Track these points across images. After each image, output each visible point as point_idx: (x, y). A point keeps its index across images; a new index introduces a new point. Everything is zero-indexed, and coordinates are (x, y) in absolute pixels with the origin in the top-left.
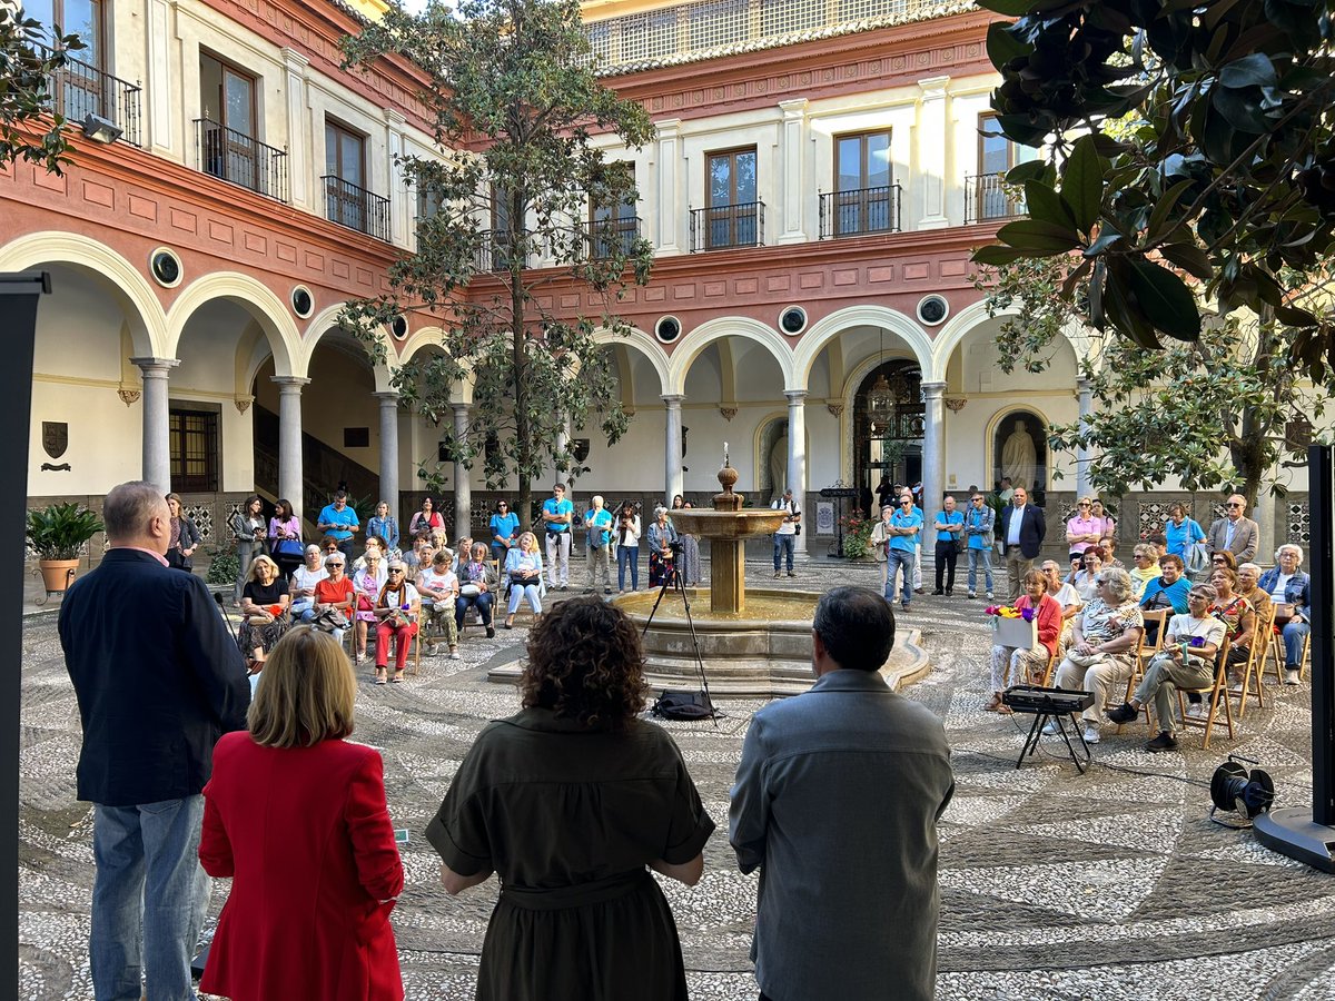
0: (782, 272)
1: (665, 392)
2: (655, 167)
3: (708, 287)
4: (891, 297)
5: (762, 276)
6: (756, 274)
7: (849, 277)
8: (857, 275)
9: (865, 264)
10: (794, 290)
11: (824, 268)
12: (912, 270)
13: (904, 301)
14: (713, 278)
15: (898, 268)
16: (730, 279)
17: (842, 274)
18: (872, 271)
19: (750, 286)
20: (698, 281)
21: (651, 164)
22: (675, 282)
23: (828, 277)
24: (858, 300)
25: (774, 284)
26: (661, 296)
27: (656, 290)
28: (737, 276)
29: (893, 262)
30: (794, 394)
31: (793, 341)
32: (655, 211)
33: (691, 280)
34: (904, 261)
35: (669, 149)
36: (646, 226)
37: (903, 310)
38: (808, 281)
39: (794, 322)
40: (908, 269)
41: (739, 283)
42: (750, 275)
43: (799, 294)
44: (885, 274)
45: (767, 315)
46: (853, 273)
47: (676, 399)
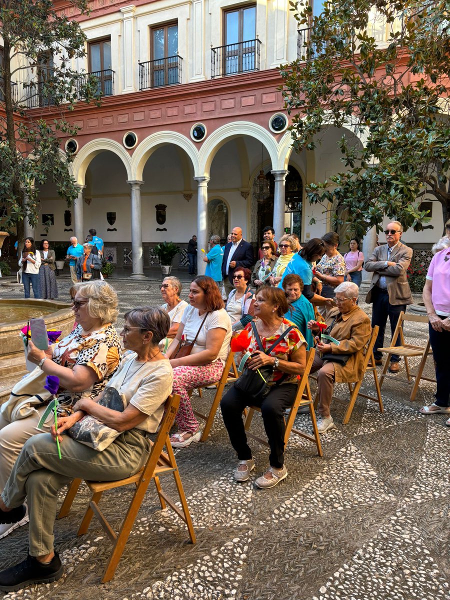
0: (192, 102)
1: (129, 179)
2: (122, 38)
3: (152, 113)
4: (255, 116)
5: (181, 104)
6: (178, 104)
7: (229, 103)
8: (235, 102)
9: (239, 95)
10: (199, 113)
11: (216, 98)
12: (267, 97)
13: (261, 117)
14: (154, 107)
15: (258, 96)
16: (163, 107)
17: (226, 102)
18: (243, 99)
19: (174, 111)
20: (146, 109)
21: (120, 36)
22: (133, 110)
23: (218, 103)
24: (236, 118)
25: (188, 109)
26: (126, 120)
27: (123, 116)
28: (167, 105)
29: (255, 92)
30: (199, 179)
31: (199, 145)
32: (122, 66)
33: (142, 109)
34: (262, 91)
35: (129, 24)
36: (118, 76)
37: (261, 124)
38: (207, 107)
39: (200, 134)
40: (264, 96)
41: (169, 110)
42: (174, 104)
43: (202, 115)
44: (250, 100)
45: (184, 129)
46: (232, 101)
47: (136, 183)
